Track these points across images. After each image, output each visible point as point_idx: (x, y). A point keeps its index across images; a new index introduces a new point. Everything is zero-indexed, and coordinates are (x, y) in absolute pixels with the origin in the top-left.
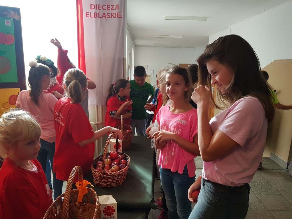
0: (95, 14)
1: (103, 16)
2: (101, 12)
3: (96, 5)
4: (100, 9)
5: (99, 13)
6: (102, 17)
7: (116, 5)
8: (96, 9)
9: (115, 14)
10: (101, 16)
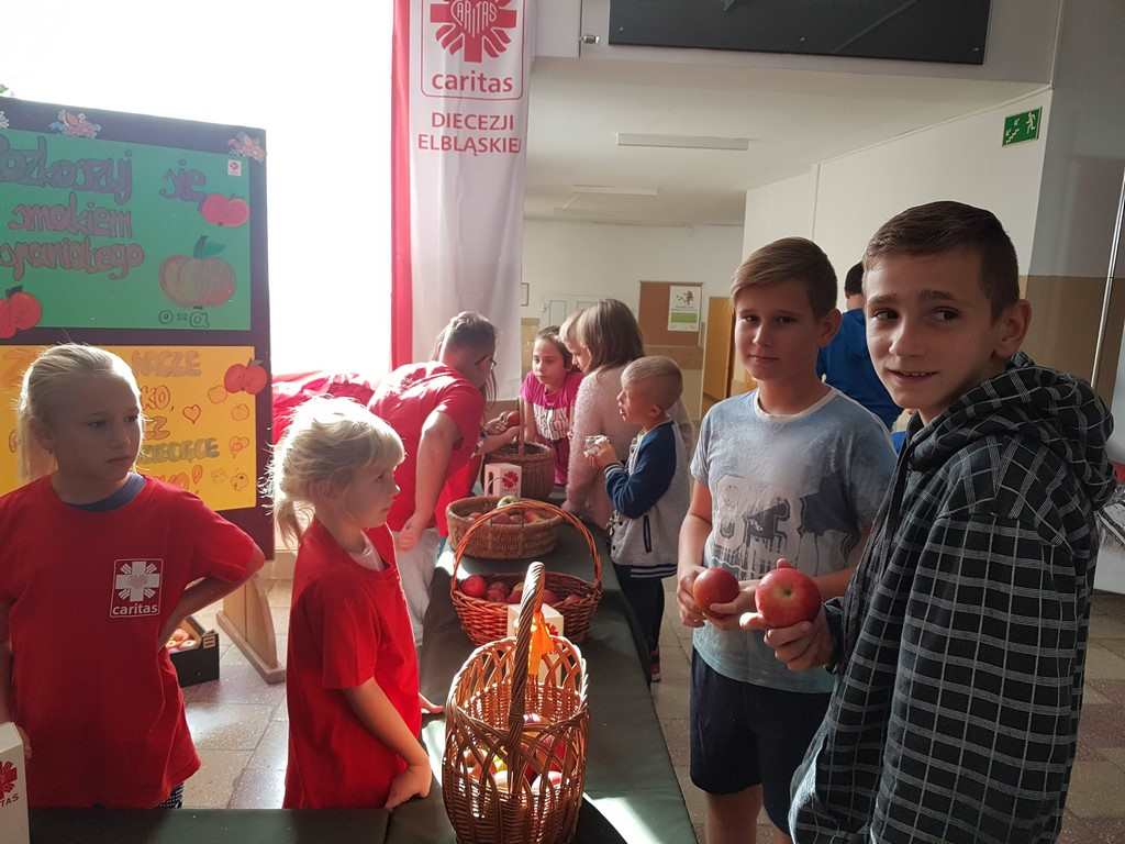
0: (446, 140)
1: (466, 147)
2: (463, 135)
3: (449, 115)
4: (459, 127)
5: (456, 138)
6: (463, 148)
7: (505, 117)
8: (449, 126)
9: (501, 141)
10: (461, 144)
